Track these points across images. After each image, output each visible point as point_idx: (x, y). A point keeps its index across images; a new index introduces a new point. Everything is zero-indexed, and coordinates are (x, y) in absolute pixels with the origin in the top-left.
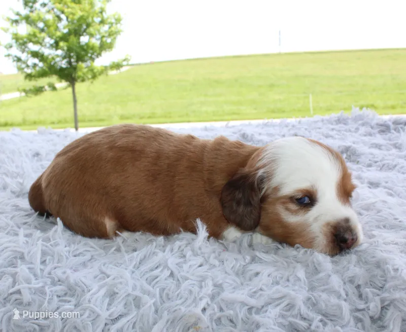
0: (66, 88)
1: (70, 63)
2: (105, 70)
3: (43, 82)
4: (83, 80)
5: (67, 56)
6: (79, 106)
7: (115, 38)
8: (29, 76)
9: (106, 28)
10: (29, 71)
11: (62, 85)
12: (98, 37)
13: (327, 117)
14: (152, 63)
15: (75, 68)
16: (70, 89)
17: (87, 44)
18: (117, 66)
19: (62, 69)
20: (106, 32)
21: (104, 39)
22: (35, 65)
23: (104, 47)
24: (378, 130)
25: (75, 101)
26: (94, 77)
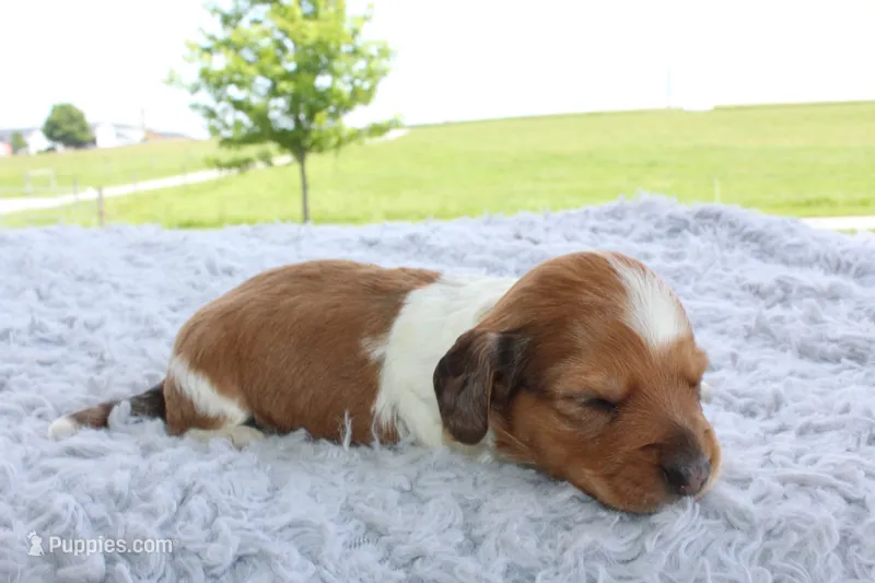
0: (288, 165)
1: (297, 121)
2: (356, 135)
3: (251, 151)
4: (320, 150)
5: (293, 110)
6: (311, 193)
7: (376, 82)
8: (227, 142)
9: (360, 65)
10: (227, 134)
11: (284, 159)
12: (347, 78)
13: (594, 208)
14: (447, 124)
15: (307, 132)
16: (296, 168)
17: (329, 90)
18: (378, 130)
19: (284, 132)
20: (361, 71)
21: (357, 82)
22: (238, 124)
23: (359, 96)
24: (670, 226)
25: (305, 187)
26: (339, 144)
